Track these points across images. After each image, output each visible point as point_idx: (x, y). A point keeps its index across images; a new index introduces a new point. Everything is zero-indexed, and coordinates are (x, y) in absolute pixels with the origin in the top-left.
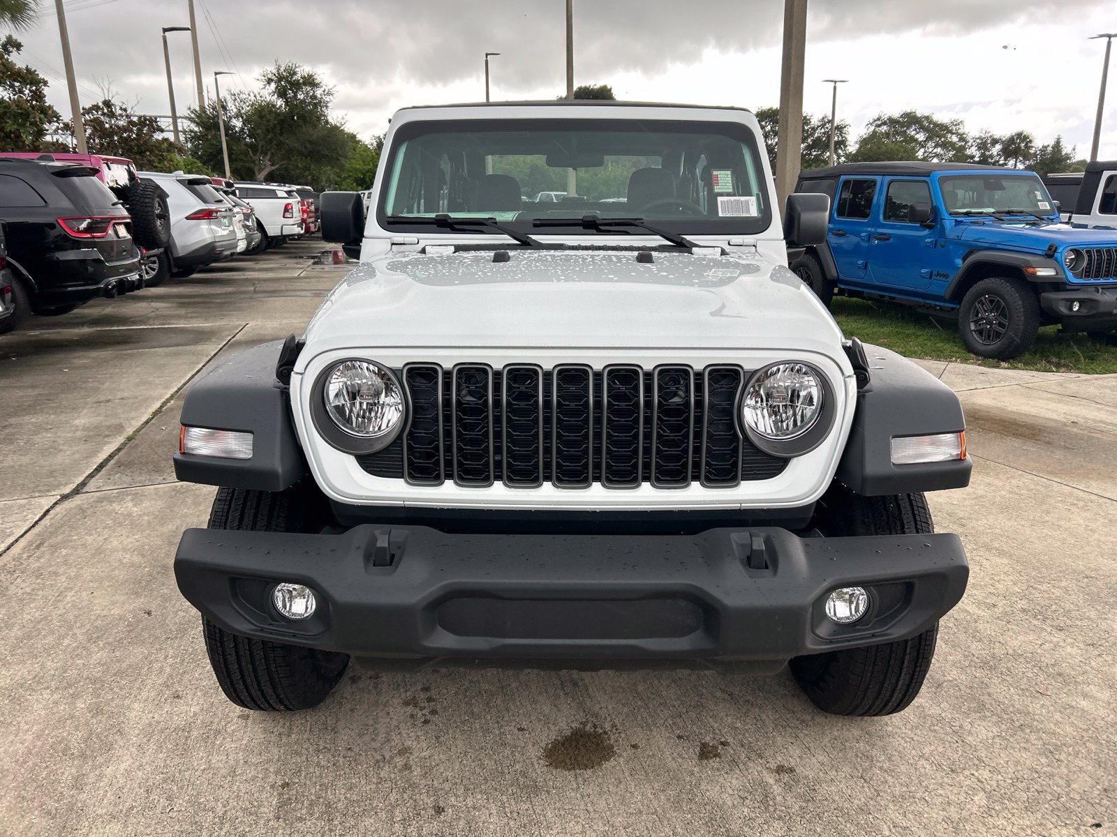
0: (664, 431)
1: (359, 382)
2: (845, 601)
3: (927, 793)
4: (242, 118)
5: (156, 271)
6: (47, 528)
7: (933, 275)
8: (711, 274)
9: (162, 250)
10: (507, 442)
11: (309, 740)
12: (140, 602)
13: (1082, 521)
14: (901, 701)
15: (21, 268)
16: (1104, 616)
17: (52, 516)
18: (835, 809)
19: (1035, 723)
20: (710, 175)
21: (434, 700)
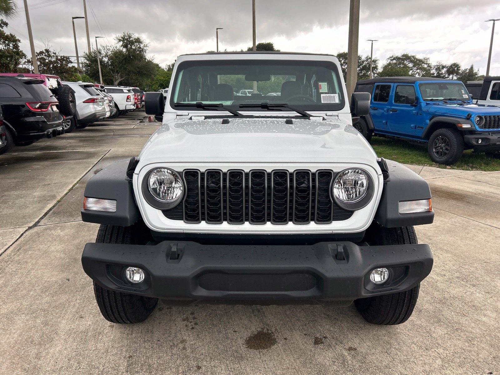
0: (299, 199)
1: (163, 177)
2: (379, 274)
3: (415, 359)
4: (108, 57)
5: (70, 126)
6: (22, 242)
7: (417, 128)
8: (318, 129)
9: (72, 116)
10: (229, 204)
11: (140, 336)
12: (65, 275)
13: (483, 237)
14: (404, 318)
15: (9, 125)
16: (493, 280)
17: (25, 236)
18: (375, 366)
19: (463, 328)
20: (318, 85)
21: (196, 318)
